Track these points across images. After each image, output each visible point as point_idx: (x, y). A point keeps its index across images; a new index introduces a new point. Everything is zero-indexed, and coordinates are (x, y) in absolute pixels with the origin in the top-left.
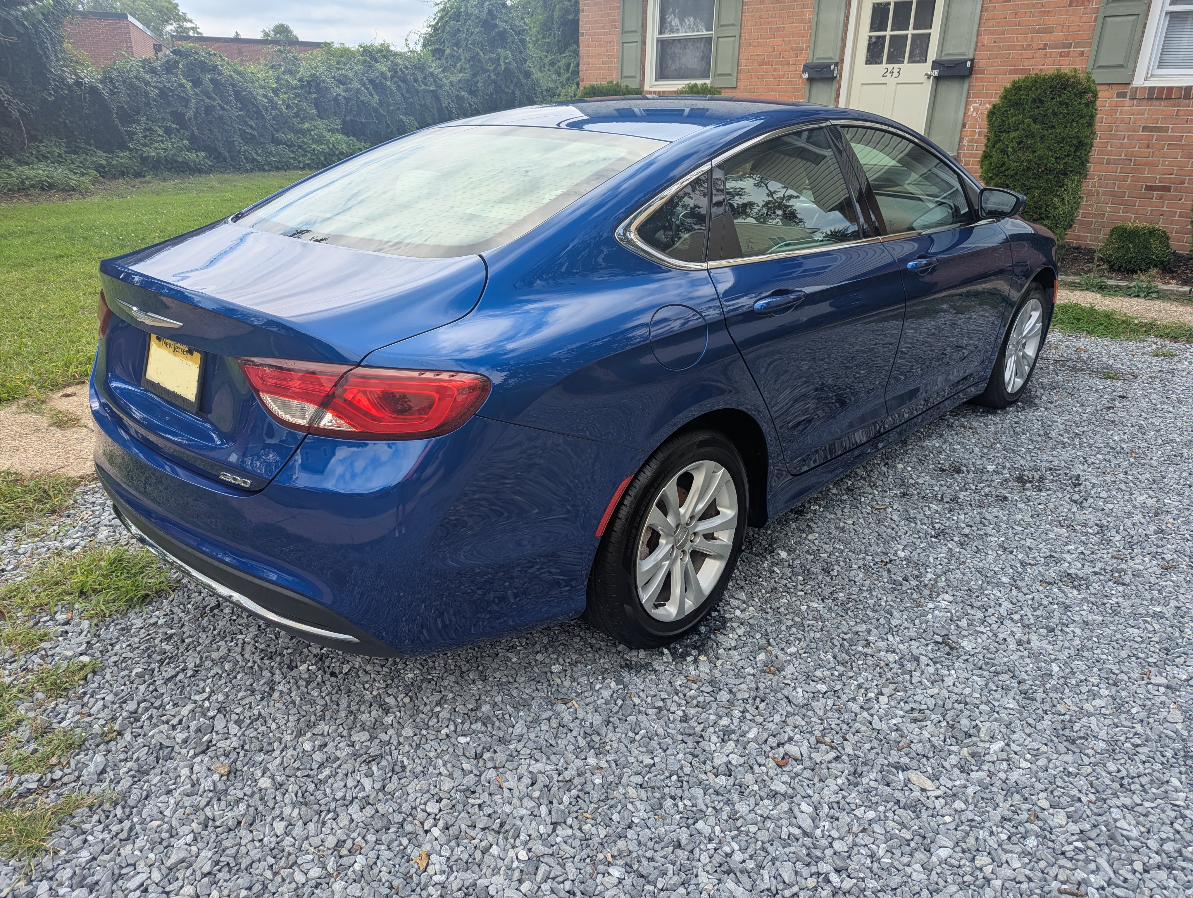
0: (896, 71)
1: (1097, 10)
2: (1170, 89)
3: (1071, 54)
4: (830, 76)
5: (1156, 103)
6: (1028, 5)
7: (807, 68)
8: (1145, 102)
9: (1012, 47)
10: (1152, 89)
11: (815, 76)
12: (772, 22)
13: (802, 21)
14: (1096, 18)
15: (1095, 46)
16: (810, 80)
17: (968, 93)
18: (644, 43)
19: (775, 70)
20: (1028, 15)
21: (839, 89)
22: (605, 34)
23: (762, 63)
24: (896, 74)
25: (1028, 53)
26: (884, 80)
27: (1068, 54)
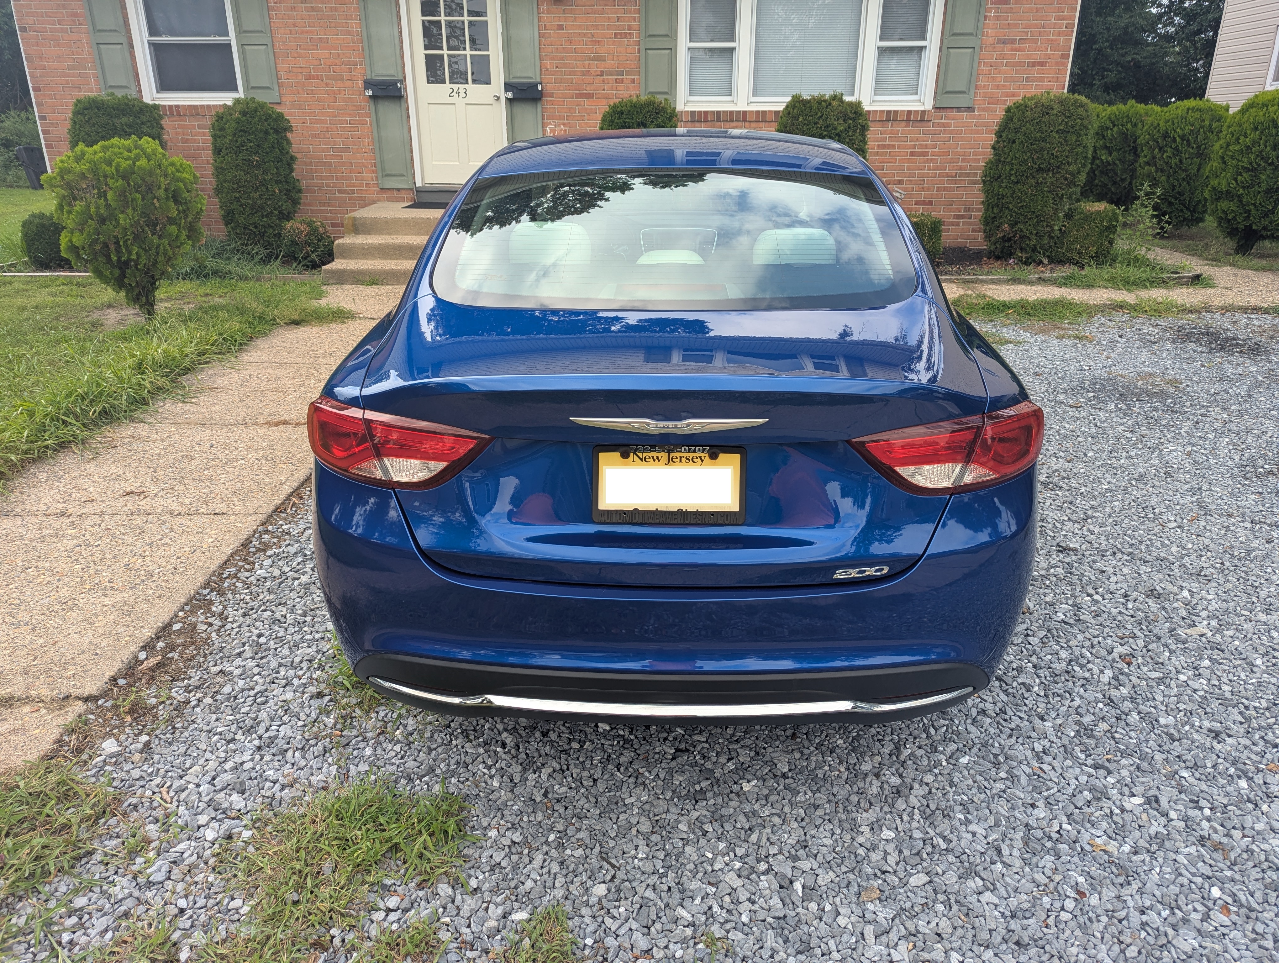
0: (462, 91)
1: (639, 43)
2: (706, 113)
3: (625, 81)
4: (397, 94)
5: (697, 124)
6: (580, 34)
7: (368, 84)
8: (690, 124)
9: (573, 73)
10: (693, 113)
11: (380, 93)
12: (311, 32)
13: (349, 33)
14: (639, 49)
15: (643, 74)
16: (374, 97)
17: (543, 116)
18: (131, 46)
19: (327, 85)
20: (581, 43)
21: (408, 109)
22: (62, 31)
23: (309, 77)
24: (462, 94)
25: (588, 79)
26: (451, 100)
27: (622, 81)
